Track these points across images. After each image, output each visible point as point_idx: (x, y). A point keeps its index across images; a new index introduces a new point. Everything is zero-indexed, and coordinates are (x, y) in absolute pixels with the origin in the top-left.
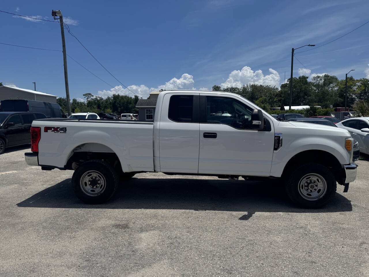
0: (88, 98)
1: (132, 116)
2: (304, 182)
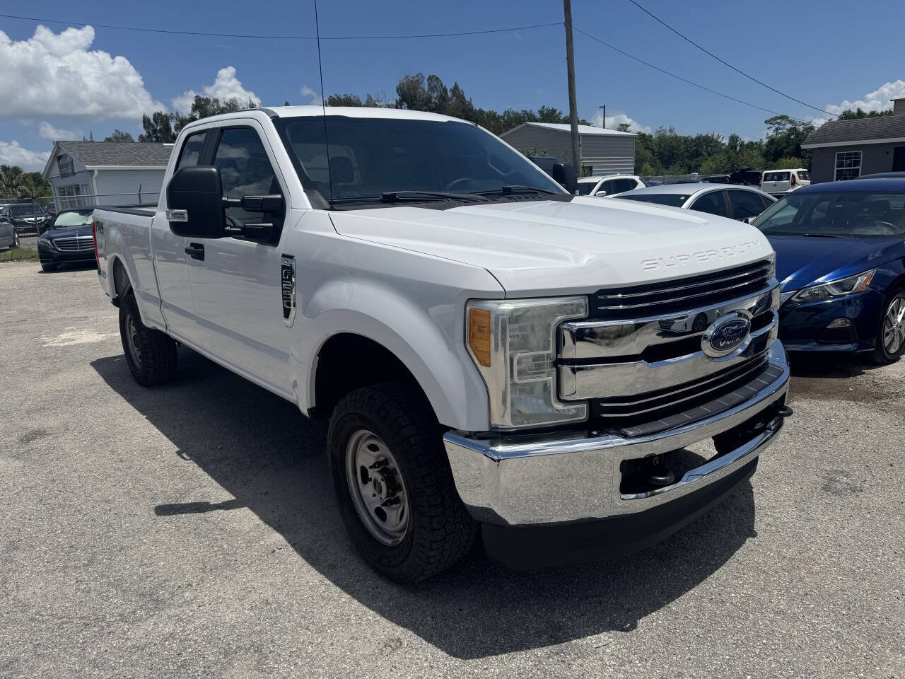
0: (777, 129)
1: (793, 176)
2: (366, 458)
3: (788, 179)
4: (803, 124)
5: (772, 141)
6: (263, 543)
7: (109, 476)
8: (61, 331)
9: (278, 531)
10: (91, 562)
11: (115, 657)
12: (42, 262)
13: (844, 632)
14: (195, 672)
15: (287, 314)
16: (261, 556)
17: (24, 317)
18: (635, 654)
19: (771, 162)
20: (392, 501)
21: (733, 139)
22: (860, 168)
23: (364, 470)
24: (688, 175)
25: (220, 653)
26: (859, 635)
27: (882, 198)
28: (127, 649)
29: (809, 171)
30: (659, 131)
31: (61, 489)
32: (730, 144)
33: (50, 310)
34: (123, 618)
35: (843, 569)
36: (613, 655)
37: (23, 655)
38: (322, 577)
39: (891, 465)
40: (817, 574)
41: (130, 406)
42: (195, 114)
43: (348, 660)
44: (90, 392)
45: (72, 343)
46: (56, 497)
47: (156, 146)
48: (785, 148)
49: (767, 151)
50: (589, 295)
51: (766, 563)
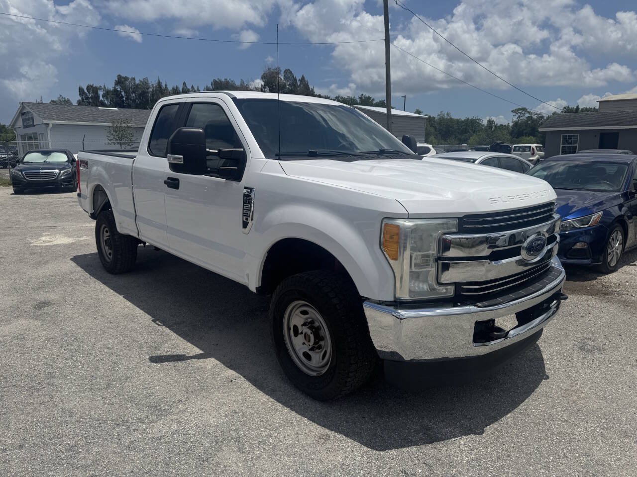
0: (519, 117)
1: (533, 149)
2: (297, 320)
3: (530, 151)
4: (537, 114)
5: (516, 124)
6: (223, 375)
7: (104, 332)
8: (41, 235)
9: (231, 369)
10: (108, 386)
11: (142, 444)
12: (13, 187)
13: (605, 432)
14: (199, 453)
15: (245, 225)
16: (224, 384)
17: (10, 225)
18: (479, 444)
19: (515, 139)
20: (316, 347)
21: (490, 122)
22: (577, 145)
23: (296, 327)
24: (461, 145)
25: (213, 442)
26: (614, 434)
27: (602, 166)
28: (149, 439)
29: (544, 146)
30: (440, 115)
31: (73, 339)
32: (487, 125)
33: (27, 220)
34: (141, 421)
35: (599, 396)
36: (465, 445)
37: (79, 442)
38: (268, 397)
39: (620, 335)
40: (584, 399)
41: (105, 287)
42: (117, 88)
43: (297, 447)
44: (74, 276)
45: (51, 244)
46: (72, 345)
47: (94, 109)
48: (525, 130)
49: (513, 131)
50: (458, 218)
51: (551, 392)
